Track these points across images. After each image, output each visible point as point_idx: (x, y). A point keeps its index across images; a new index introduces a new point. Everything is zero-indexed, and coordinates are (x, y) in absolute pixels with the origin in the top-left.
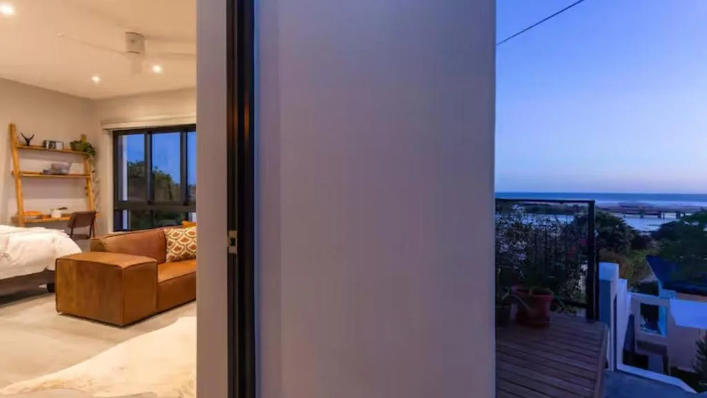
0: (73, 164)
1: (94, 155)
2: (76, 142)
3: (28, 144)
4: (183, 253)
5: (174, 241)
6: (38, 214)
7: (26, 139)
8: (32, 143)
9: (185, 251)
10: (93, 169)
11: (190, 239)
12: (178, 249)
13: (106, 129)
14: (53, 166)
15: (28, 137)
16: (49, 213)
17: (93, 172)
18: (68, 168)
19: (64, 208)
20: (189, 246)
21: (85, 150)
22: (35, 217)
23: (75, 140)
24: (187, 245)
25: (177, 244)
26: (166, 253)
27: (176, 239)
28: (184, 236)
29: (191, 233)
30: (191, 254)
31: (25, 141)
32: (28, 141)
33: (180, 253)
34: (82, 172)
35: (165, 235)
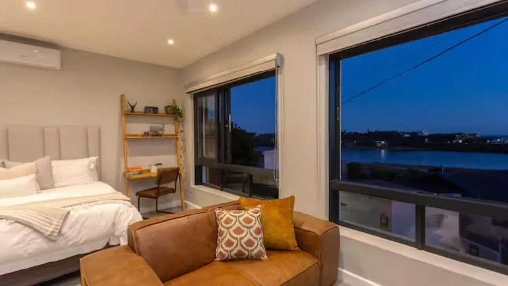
0: (165, 126)
1: (181, 117)
2: (168, 106)
3: (133, 111)
4: (235, 251)
5: (225, 230)
6: (139, 170)
7: (131, 106)
8: (135, 110)
9: (239, 248)
10: (181, 129)
11: (245, 230)
12: (229, 243)
13: (187, 93)
14: (151, 128)
15: (133, 105)
16: (148, 169)
17: (181, 131)
18: (162, 129)
19: (160, 164)
20: (243, 241)
21: (174, 113)
22: (137, 173)
23: (167, 105)
24: (241, 239)
25: (228, 237)
26: (216, 246)
27: (228, 229)
28: (238, 224)
29: (248, 221)
30: (246, 253)
31: (130, 108)
32: (133, 108)
33: (231, 251)
34: (173, 132)
35: (216, 218)
